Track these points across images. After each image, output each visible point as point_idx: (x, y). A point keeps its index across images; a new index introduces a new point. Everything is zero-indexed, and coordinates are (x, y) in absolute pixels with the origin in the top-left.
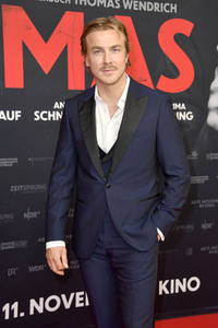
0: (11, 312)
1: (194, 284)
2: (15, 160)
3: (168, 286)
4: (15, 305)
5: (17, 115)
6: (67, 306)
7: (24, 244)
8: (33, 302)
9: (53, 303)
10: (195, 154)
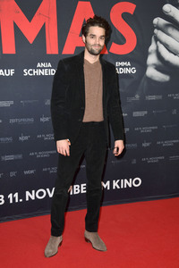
0: (14, 199)
1: (137, 182)
2: (12, 102)
3: (119, 184)
4: (16, 195)
5: (11, 72)
6: (51, 195)
7: (20, 156)
8: (28, 193)
9: (41, 194)
10: (137, 96)
